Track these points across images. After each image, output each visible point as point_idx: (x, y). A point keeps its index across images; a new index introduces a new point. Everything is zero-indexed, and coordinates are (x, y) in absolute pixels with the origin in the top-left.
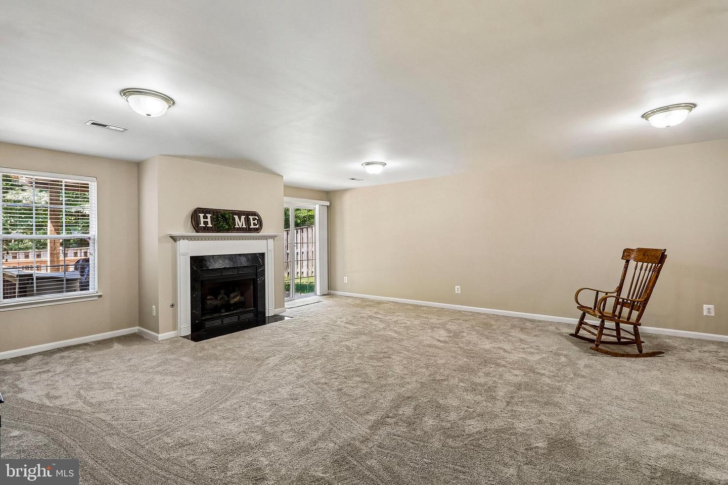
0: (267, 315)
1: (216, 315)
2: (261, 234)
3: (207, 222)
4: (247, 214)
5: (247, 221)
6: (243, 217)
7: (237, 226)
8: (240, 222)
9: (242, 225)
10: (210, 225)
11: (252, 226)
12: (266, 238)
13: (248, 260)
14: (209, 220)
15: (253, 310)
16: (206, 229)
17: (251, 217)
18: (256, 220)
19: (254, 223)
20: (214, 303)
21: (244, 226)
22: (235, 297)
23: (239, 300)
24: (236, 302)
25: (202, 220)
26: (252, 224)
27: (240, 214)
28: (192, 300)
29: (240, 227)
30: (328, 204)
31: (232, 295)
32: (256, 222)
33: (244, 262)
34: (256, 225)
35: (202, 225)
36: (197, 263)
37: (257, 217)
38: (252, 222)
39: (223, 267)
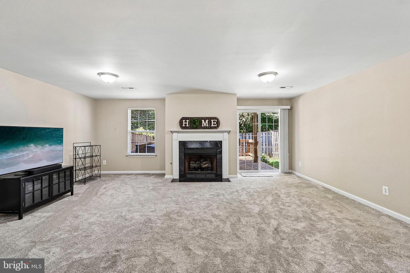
0: (223, 178)
1: (194, 172)
2: (219, 129)
3: (187, 124)
4: (210, 119)
5: (210, 122)
6: (207, 121)
7: (203, 126)
8: (205, 124)
9: (206, 125)
10: (188, 126)
11: (212, 125)
12: (223, 132)
13: (211, 144)
14: (187, 123)
15: (215, 173)
16: (186, 128)
17: (212, 121)
18: (215, 122)
19: (214, 124)
20: (194, 166)
21: (207, 126)
22: (205, 164)
23: (207, 166)
24: (205, 167)
25: (184, 123)
26: (213, 124)
27: (205, 119)
28: (180, 162)
29: (205, 126)
30: (289, 107)
31: (204, 163)
32: (215, 123)
33: (208, 145)
34: (215, 125)
35: (184, 126)
36: (183, 145)
37: (216, 120)
38: (213, 123)
39: (196, 147)
